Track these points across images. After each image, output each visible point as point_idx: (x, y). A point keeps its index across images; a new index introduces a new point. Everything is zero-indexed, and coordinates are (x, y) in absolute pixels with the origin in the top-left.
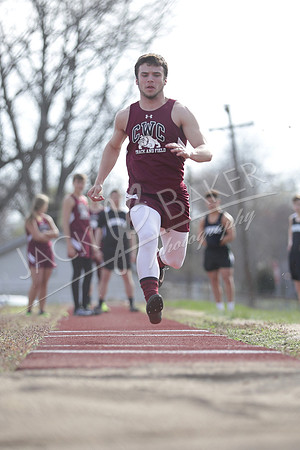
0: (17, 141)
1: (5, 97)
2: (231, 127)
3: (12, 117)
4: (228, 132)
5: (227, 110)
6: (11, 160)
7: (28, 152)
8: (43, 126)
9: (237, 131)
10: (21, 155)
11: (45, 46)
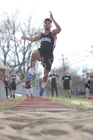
0: (19, 61)
1: (16, 52)
2: (63, 59)
3: (18, 57)
4: (63, 60)
5: (62, 55)
6: (17, 66)
7: (21, 64)
8: (24, 58)
9: (64, 60)
10: (19, 64)
11: (25, 42)
